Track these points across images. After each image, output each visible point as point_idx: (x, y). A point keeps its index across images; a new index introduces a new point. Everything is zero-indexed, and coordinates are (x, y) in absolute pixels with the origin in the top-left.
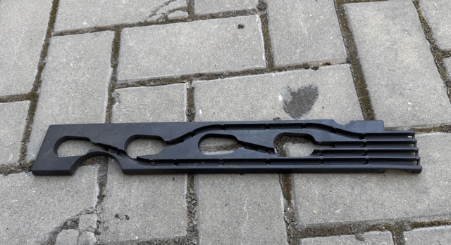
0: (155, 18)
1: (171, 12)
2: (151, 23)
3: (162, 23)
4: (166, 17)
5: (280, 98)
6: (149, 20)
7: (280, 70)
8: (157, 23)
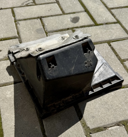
0: (24, 5)
1: (28, 4)
2: (23, 6)
3: (26, 6)
4: (27, 5)
5: (69, 20)
6: (22, 6)
7: (67, 14)
8: (24, 6)
